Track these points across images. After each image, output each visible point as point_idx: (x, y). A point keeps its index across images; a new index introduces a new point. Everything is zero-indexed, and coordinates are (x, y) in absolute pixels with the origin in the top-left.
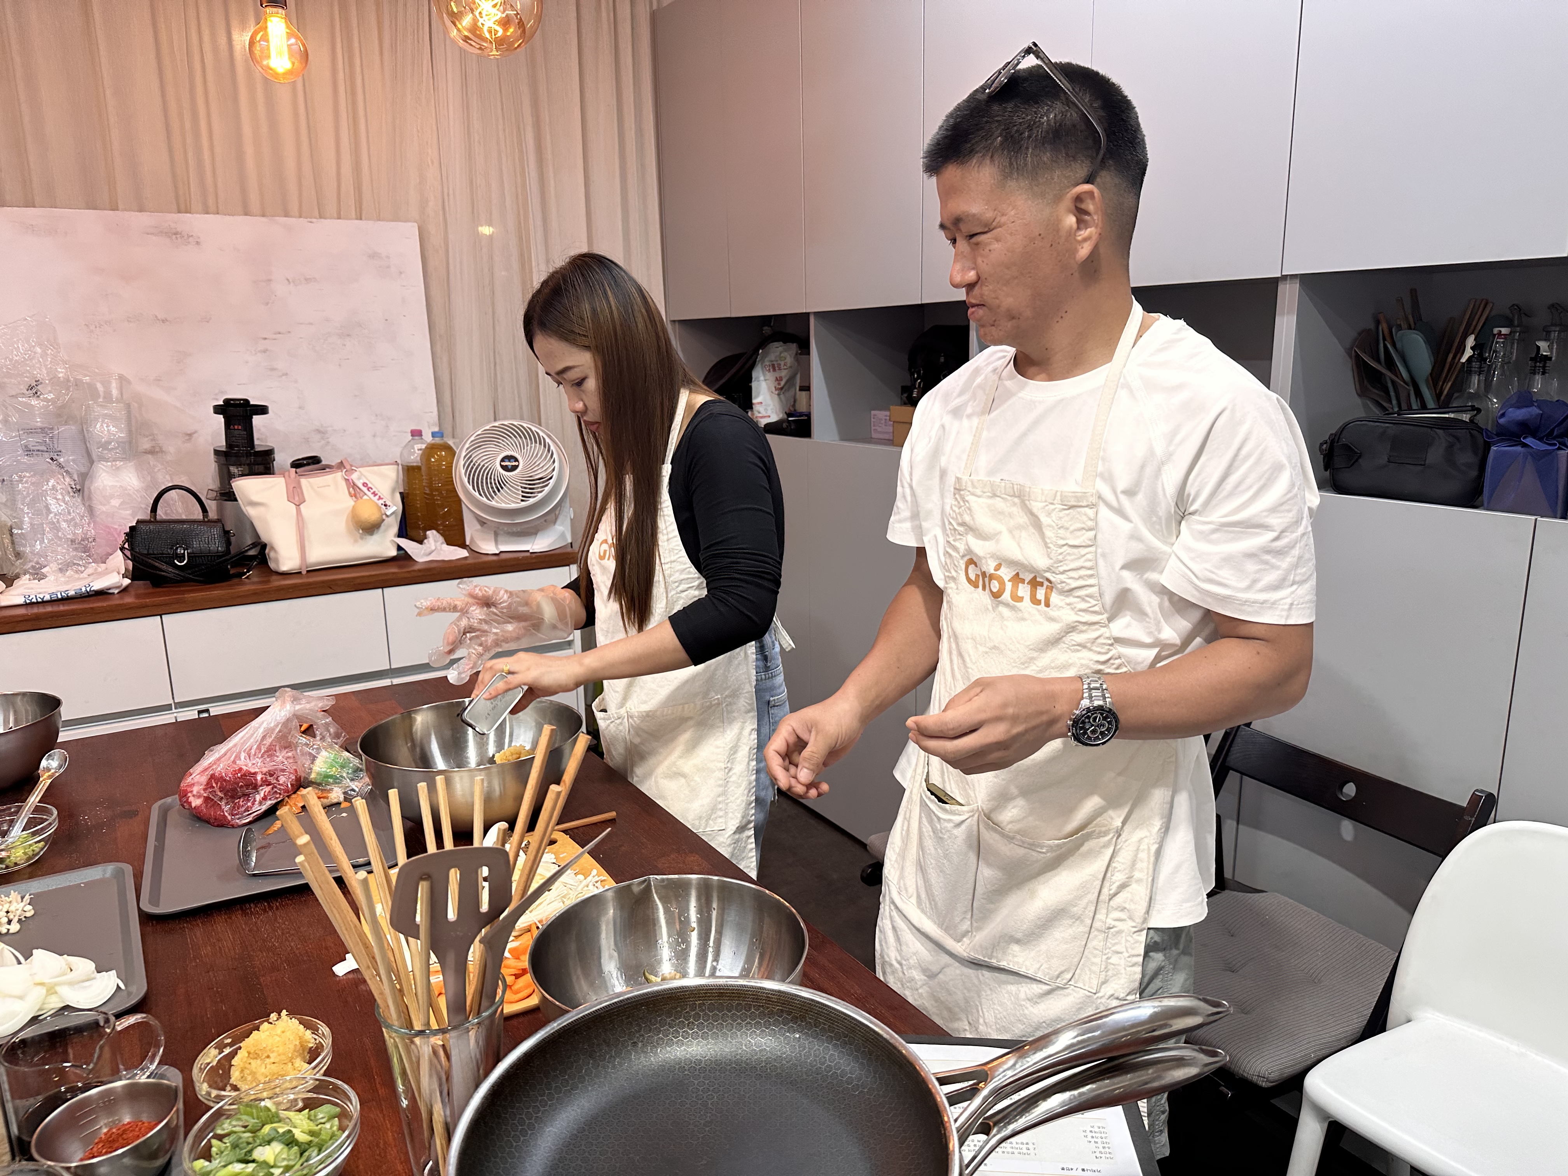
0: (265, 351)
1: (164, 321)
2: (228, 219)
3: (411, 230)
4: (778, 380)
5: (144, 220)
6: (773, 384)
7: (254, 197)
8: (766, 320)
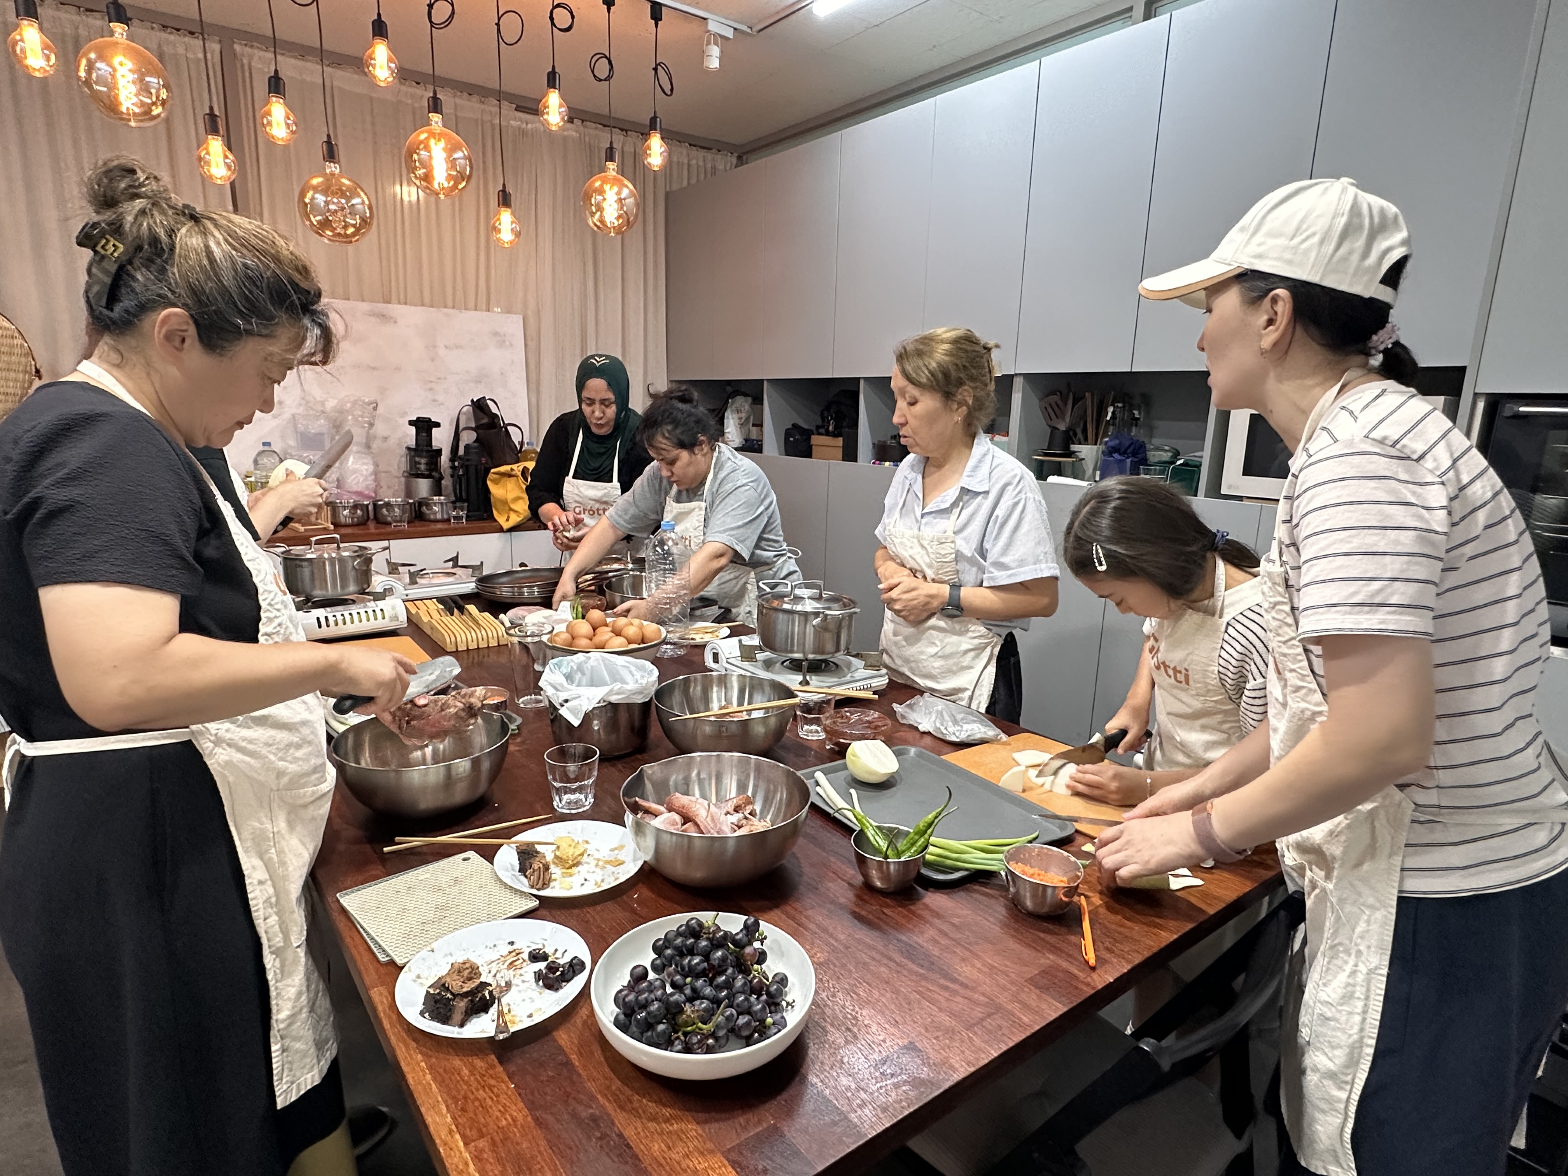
0: (431, 389)
1: (374, 368)
2: (413, 308)
3: (519, 318)
4: (740, 418)
5: (365, 306)
6: (737, 421)
7: (427, 293)
8: (729, 382)
